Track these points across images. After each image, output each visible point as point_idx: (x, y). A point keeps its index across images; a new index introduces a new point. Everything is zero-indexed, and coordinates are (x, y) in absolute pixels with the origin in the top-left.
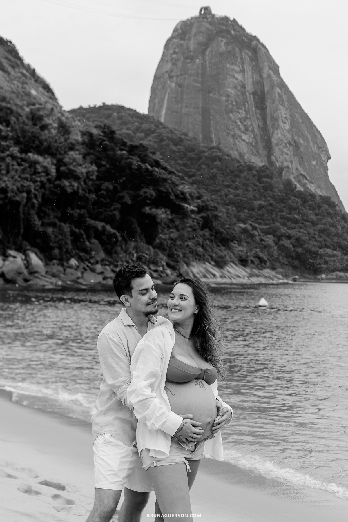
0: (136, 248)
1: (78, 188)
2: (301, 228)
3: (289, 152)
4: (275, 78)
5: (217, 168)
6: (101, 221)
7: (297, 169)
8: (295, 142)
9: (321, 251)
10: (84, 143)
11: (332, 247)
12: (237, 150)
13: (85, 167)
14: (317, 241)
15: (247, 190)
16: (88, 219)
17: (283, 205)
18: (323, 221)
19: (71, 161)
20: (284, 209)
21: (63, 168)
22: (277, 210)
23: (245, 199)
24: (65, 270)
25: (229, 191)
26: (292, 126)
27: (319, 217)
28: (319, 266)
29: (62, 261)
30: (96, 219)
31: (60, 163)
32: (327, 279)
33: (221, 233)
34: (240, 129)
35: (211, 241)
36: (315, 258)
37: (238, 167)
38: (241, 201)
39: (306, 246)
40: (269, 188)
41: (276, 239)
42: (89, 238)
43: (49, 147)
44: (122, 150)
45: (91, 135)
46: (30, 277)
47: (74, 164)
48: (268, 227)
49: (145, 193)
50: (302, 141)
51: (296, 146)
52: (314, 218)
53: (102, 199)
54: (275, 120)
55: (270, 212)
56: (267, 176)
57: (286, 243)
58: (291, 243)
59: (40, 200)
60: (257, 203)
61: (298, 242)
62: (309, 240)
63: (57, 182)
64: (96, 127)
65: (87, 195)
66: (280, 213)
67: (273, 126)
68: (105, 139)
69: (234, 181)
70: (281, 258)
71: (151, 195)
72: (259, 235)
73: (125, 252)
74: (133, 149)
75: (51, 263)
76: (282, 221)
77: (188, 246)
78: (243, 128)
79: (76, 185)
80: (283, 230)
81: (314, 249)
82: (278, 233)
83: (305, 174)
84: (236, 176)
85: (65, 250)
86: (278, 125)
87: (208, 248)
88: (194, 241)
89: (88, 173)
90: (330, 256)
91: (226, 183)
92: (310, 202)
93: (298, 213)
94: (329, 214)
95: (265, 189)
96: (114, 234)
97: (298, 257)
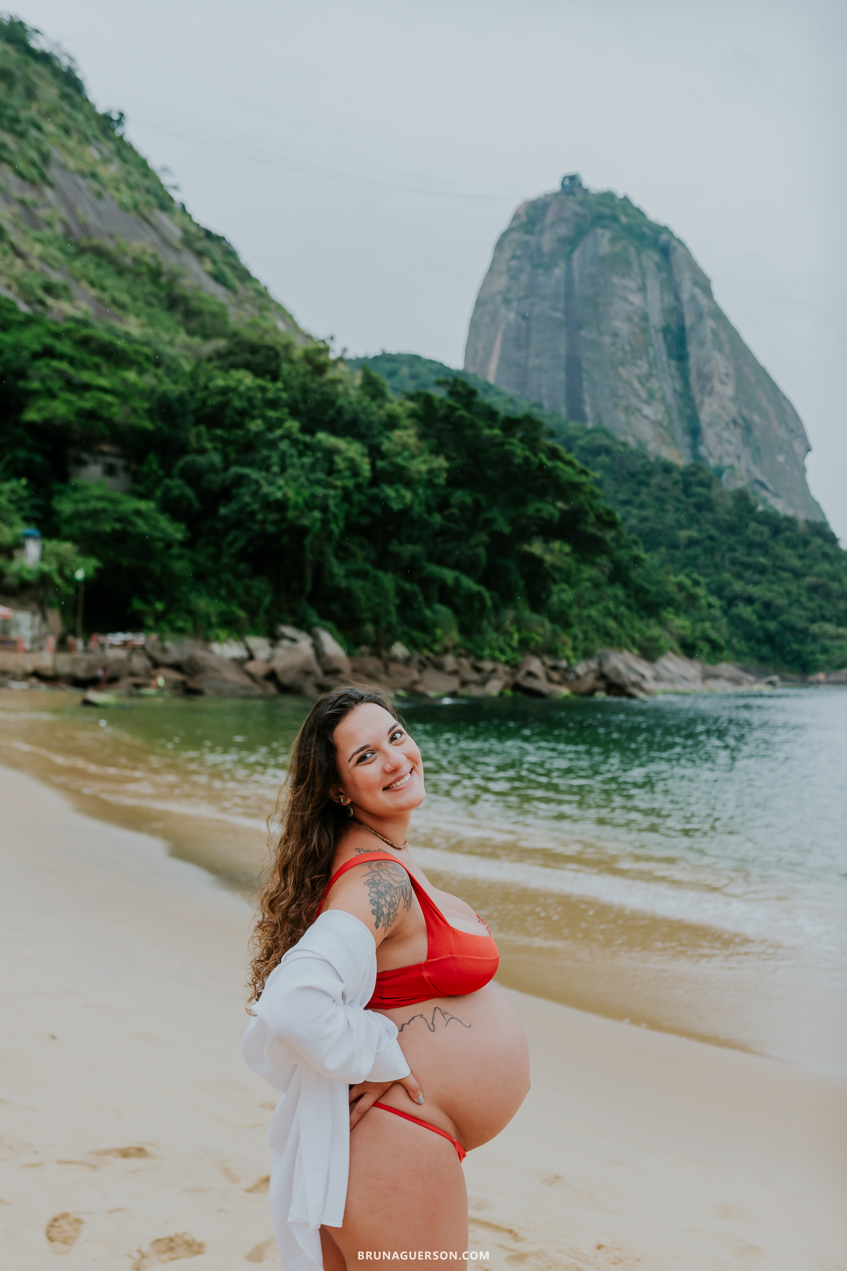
0: (518, 622)
1: (413, 501)
2: (772, 583)
3: (733, 439)
4: (703, 301)
5: (605, 468)
6: (454, 567)
7: (748, 471)
8: (744, 420)
9: (815, 628)
10: (413, 415)
11: (835, 620)
12: (634, 436)
13: (425, 462)
14: (804, 608)
15: (662, 510)
16: (425, 564)
17: (733, 539)
18: (817, 569)
19: (399, 449)
20: (738, 546)
21: (380, 464)
22: (724, 548)
23: (660, 527)
24: (386, 666)
25: (628, 512)
26: (739, 389)
27: (807, 562)
28: (811, 658)
29: (379, 647)
30: (440, 562)
31: (375, 452)
32: (829, 683)
33: (647, 592)
34: (637, 396)
35: (629, 607)
36: (802, 641)
37: (643, 466)
38: (653, 530)
39: (784, 617)
40: (705, 505)
41: (723, 603)
42: (428, 602)
43: (354, 422)
44: (491, 427)
45: (428, 400)
46: (329, 681)
47: (406, 454)
48: (708, 580)
49: (539, 510)
50: (756, 419)
51: (748, 428)
52: (795, 563)
53: (452, 525)
54: (705, 378)
55: (711, 551)
56: (701, 484)
57: (746, 611)
58: (755, 612)
59: (342, 524)
60: (684, 535)
61: (768, 609)
62: (790, 605)
63: (374, 491)
64: (439, 383)
65: (425, 516)
66: (728, 555)
67: (702, 389)
68: (458, 405)
69: (637, 493)
70: (735, 641)
71: (552, 516)
72: (705, 597)
73: (498, 628)
74: (510, 425)
75: (357, 652)
76: (735, 568)
77: (589, 617)
78: (643, 394)
79: (408, 495)
80: (738, 586)
81: (801, 624)
82: (727, 593)
83: (764, 479)
84: (641, 483)
85: (384, 625)
86: (712, 389)
87: (626, 623)
88: (600, 607)
89: (430, 471)
90: (833, 638)
91: (621, 497)
92: (788, 534)
93: (766, 554)
94: (825, 556)
95: (700, 507)
96: (479, 593)
97: (769, 639)
